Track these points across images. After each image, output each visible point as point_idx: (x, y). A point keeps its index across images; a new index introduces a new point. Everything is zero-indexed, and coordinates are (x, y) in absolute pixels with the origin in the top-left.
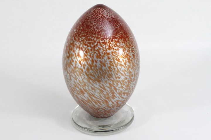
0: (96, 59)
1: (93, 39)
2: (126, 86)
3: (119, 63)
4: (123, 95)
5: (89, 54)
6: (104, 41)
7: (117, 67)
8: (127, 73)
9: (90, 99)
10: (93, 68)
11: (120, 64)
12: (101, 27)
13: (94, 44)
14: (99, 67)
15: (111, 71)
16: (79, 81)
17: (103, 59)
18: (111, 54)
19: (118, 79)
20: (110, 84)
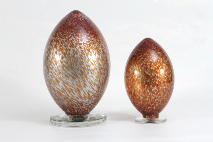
0: (70, 48)
1: (67, 32)
2: (96, 76)
3: (89, 53)
4: (93, 85)
5: (64, 44)
6: (77, 34)
7: (87, 56)
8: (97, 64)
9: (64, 87)
10: (66, 56)
11: (91, 54)
12: (76, 24)
13: (68, 36)
14: (72, 55)
15: (82, 59)
16: (55, 70)
17: (76, 48)
18: (82, 44)
19: (88, 67)
20: (81, 71)
